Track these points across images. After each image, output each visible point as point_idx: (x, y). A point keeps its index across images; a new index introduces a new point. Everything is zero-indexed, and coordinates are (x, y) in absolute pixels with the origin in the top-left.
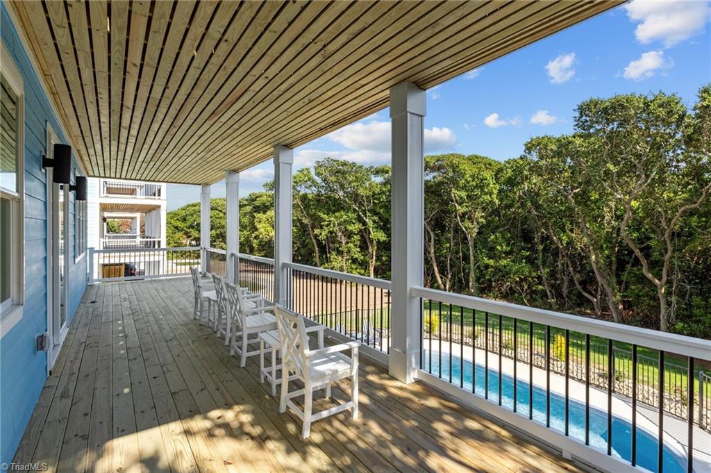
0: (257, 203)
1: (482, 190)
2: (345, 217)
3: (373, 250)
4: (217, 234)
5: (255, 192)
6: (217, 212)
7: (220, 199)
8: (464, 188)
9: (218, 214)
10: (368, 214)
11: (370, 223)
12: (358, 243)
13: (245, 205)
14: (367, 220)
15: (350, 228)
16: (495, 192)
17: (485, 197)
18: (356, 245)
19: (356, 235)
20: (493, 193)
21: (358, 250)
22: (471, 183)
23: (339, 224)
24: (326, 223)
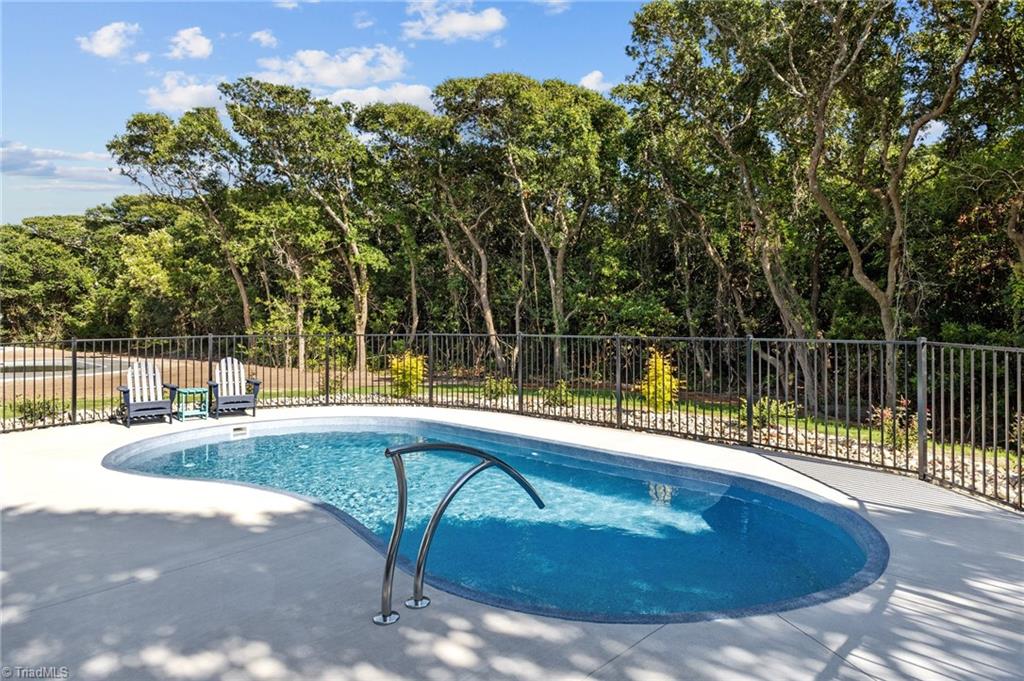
0: (132, 216)
1: (568, 146)
2: (291, 214)
3: (362, 293)
4: (47, 291)
5: (130, 194)
6: (49, 242)
7: (59, 218)
8: (533, 142)
9: (49, 247)
10: (346, 211)
11: (351, 231)
12: (326, 275)
13: (107, 223)
14: (345, 226)
15: (308, 241)
16: (594, 149)
17: (573, 160)
18: (324, 281)
19: (323, 257)
20: (588, 151)
21: (328, 290)
22: (545, 131)
23: (280, 232)
24: (249, 226)
